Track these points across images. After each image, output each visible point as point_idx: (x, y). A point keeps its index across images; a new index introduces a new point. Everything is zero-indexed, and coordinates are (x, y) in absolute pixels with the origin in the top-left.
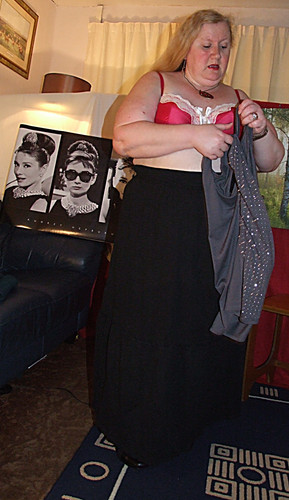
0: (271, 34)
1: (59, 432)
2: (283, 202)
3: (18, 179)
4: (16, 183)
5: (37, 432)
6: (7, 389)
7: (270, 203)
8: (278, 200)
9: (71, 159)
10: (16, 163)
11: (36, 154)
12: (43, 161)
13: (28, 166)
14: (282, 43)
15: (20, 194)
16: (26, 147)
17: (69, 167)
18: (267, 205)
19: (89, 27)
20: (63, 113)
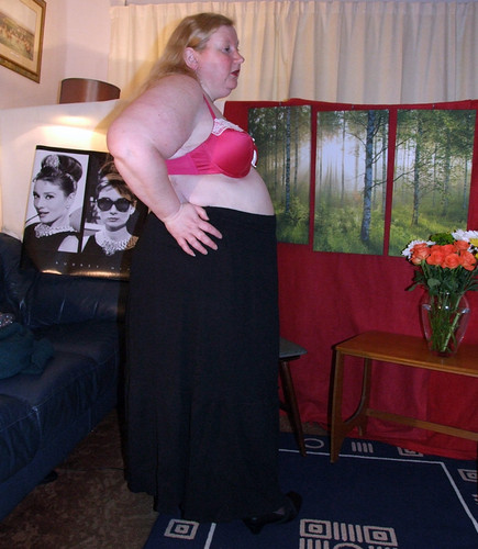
0: (335, 10)
1: (120, 524)
2: (363, 223)
3: (40, 214)
4: (37, 220)
5: (95, 526)
6: (52, 476)
7: (349, 225)
8: (358, 220)
9: (103, 184)
10: (35, 194)
11: (59, 181)
12: (69, 189)
13: (51, 197)
14: (349, 20)
15: (43, 232)
16: (46, 173)
17: (102, 195)
18: (345, 228)
19: (111, 12)
20: (88, 127)
